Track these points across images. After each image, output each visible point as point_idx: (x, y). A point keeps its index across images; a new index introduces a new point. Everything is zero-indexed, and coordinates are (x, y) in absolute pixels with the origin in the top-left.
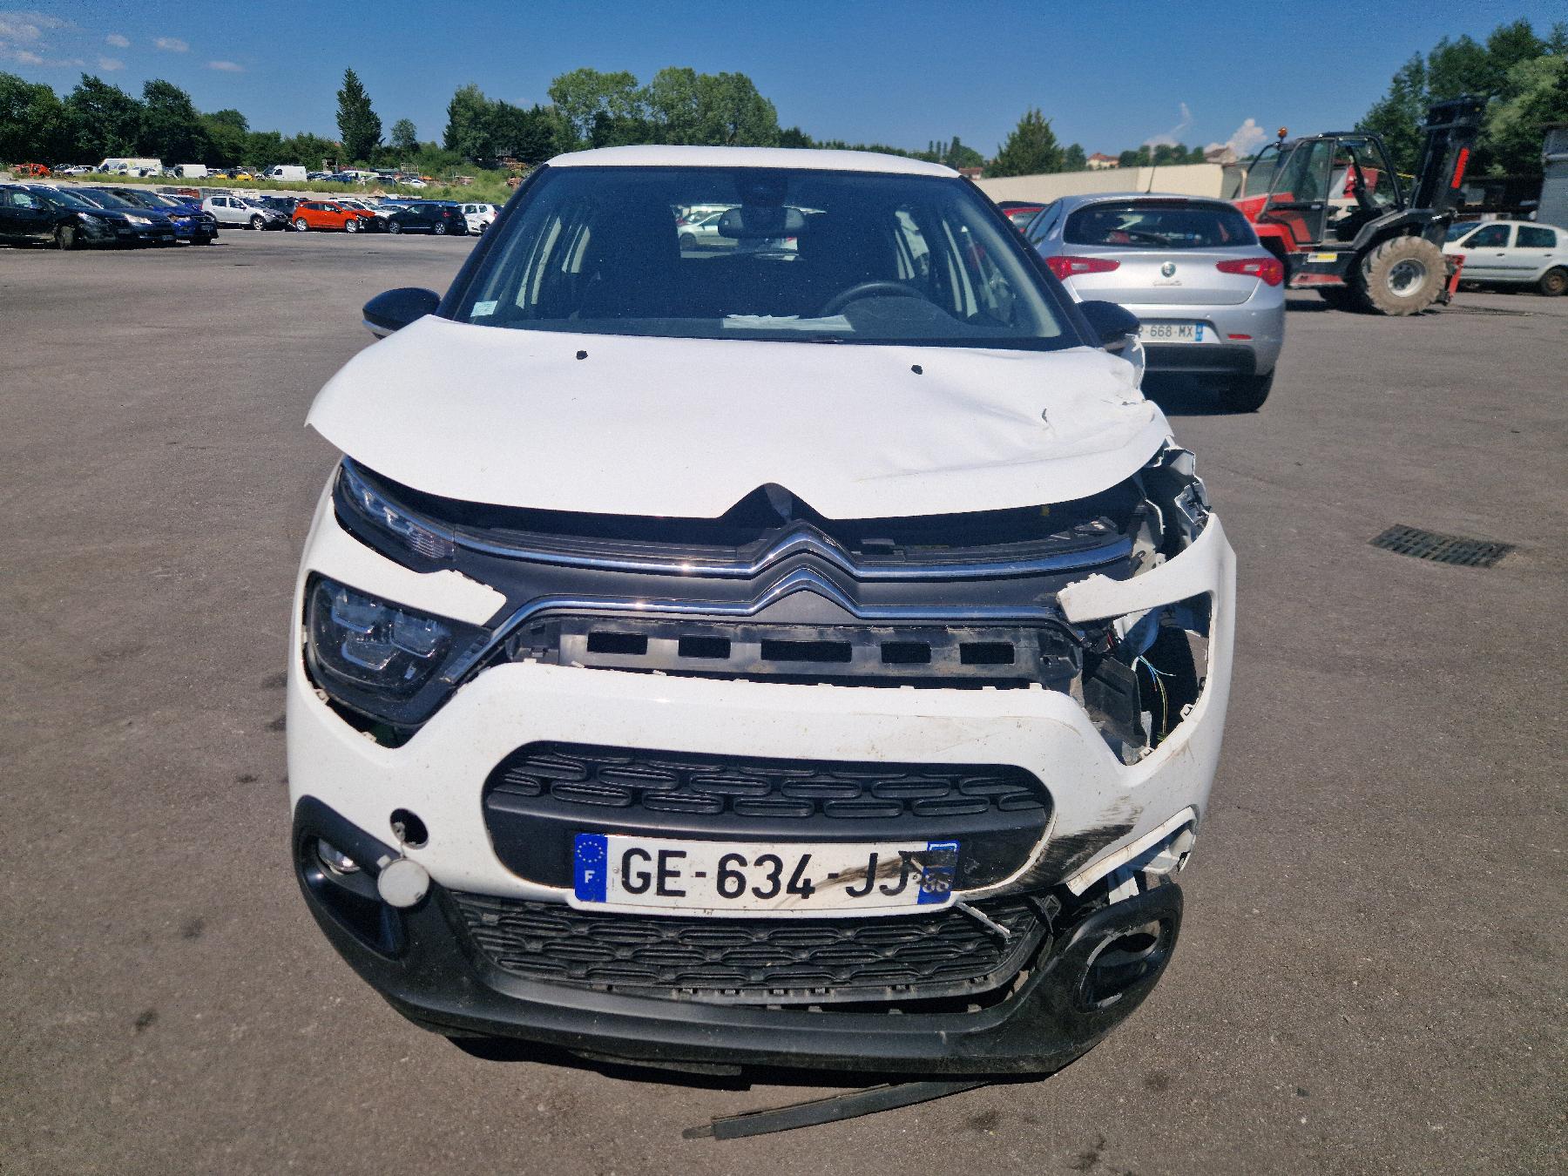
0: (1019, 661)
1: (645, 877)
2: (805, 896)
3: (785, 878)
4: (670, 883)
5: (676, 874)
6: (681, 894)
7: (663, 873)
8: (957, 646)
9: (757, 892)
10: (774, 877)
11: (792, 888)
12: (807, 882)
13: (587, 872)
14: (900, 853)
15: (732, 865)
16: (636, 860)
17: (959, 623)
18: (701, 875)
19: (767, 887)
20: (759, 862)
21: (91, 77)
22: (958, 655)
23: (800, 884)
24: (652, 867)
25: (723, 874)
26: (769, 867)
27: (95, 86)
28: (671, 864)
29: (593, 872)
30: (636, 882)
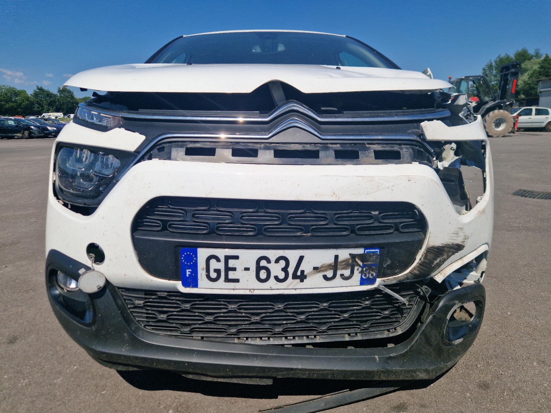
0: (403, 158)
1: (218, 271)
2: (302, 281)
3: (291, 270)
4: (232, 275)
5: (234, 269)
6: (237, 281)
7: (228, 269)
8: (372, 151)
9: (276, 278)
10: (285, 270)
11: (295, 277)
12: (303, 272)
13: (188, 270)
14: (350, 254)
15: (263, 263)
16: (213, 262)
17: (372, 142)
18: (247, 269)
19: (282, 275)
20: (277, 261)
21: (40, 87)
22: (373, 155)
23: (299, 273)
24: (221, 266)
25: (259, 268)
26: (282, 263)
27: (41, 89)
28: (232, 264)
29: (190, 270)
30: (213, 275)
